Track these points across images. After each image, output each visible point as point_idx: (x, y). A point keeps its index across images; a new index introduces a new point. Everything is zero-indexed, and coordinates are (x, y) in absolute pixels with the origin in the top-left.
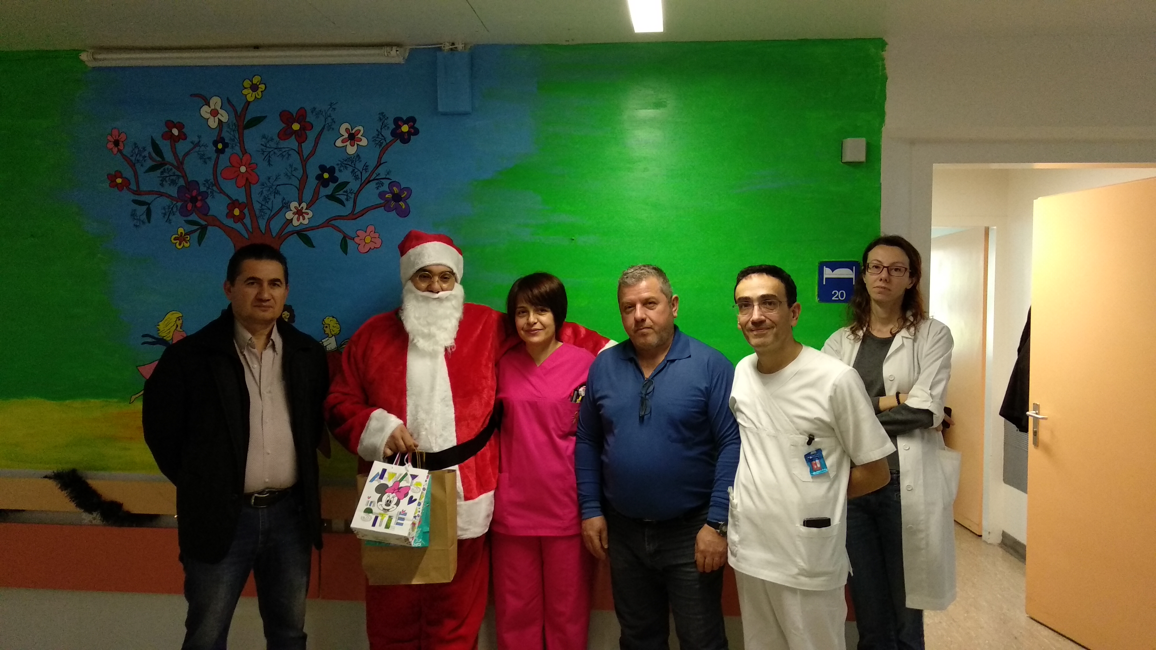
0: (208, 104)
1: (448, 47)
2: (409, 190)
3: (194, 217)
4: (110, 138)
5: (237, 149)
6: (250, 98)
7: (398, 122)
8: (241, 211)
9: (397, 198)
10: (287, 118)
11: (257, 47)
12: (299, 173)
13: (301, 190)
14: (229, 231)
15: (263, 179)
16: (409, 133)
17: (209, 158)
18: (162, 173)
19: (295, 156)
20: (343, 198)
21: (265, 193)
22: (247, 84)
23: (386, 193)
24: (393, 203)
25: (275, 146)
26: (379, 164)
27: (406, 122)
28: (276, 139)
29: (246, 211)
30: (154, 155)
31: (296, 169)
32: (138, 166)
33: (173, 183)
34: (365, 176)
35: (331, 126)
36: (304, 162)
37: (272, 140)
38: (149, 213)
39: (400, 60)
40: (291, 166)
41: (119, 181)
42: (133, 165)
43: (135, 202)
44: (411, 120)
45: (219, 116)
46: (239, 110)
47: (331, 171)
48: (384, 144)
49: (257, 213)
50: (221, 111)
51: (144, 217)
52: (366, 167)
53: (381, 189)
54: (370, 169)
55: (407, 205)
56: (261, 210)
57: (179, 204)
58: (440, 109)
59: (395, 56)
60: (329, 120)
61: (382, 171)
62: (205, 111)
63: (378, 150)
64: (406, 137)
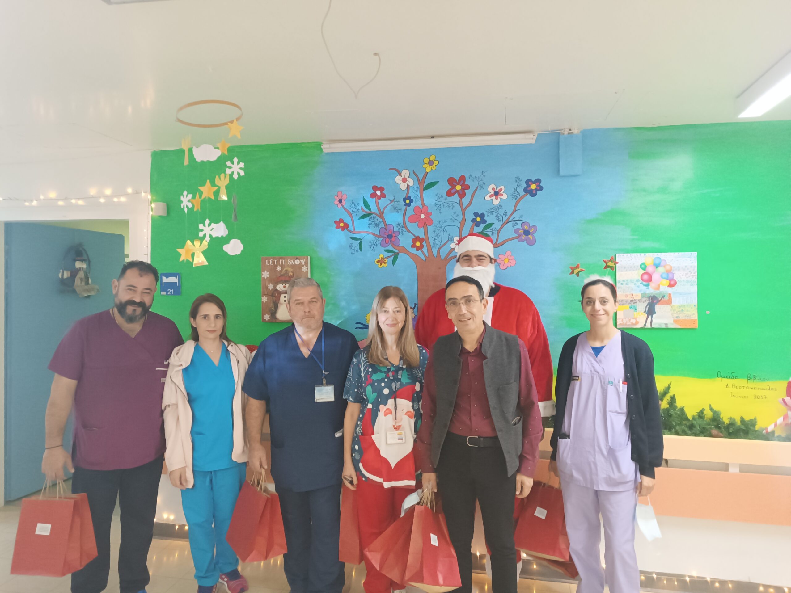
0: (400, 174)
1: (567, 132)
2: (535, 227)
3: (390, 248)
4: (336, 197)
5: (419, 204)
6: (428, 170)
7: (528, 182)
8: (421, 244)
9: (527, 233)
10: (452, 181)
11: (433, 137)
12: (460, 218)
13: (461, 229)
14: (414, 257)
15: (435, 222)
16: (536, 190)
17: (401, 209)
18: (369, 220)
19: (457, 208)
21: (437, 232)
22: (426, 161)
23: (519, 229)
24: (524, 237)
25: (444, 201)
26: (515, 211)
27: (534, 182)
28: (445, 195)
29: (424, 243)
30: (364, 208)
31: (458, 215)
32: (354, 215)
33: (377, 225)
34: (505, 218)
35: (482, 186)
36: (463, 210)
37: (442, 197)
38: (361, 245)
39: (533, 142)
40: (454, 213)
41: (342, 225)
42: (351, 215)
43: (352, 238)
44: (538, 181)
45: (407, 182)
46: (421, 178)
47: (482, 216)
48: (519, 197)
49: (431, 244)
50: (408, 179)
51: (358, 247)
52: (506, 213)
53: (516, 227)
54: (509, 214)
55: (534, 238)
56: (434, 242)
57: (381, 239)
58: (562, 172)
59: (530, 139)
60: (481, 183)
61: (517, 216)
62: (398, 179)
63: (515, 201)
64: (534, 192)
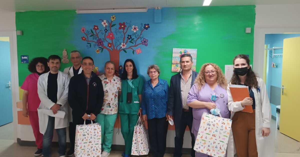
0: (103, 21)
1: (157, 8)
2: (147, 40)
3: (100, 46)
4: (82, 29)
5: (110, 32)
6: (112, 20)
7: (145, 25)
8: (111, 45)
9: (145, 42)
10: (121, 24)
11: (114, 9)
12: (123, 37)
13: (124, 40)
14: (108, 49)
15: (115, 38)
16: (148, 28)
17: (104, 33)
18: (93, 37)
19: (122, 33)
20: (133, 42)
21: (116, 41)
22: (112, 17)
23: (143, 41)
24: (144, 43)
25: (118, 31)
26: (141, 35)
27: (147, 25)
29: (112, 45)
30: (91, 33)
31: (123, 36)
32: (88, 35)
33: (96, 39)
34: (138, 37)
36: (124, 34)
37: (117, 29)
38: (90, 45)
39: (146, 11)
40: (122, 35)
41: (84, 39)
42: (87, 35)
43: (88, 43)
44: (148, 25)
45: (106, 24)
46: (110, 23)
47: (130, 36)
48: (142, 30)
49: (114, 45)
50: (106, 23)
51: (89, 47)
52: (138, 35)
53: (142, 40)
55: (147, 44)
56: (115, 45)
57: (97, 44)
58: (155, 22)
59: (145, 10)
60: (130, 25)
61: (141, 36)
62: (103, 23)
63: (141, 32)
64: (147, 28)
